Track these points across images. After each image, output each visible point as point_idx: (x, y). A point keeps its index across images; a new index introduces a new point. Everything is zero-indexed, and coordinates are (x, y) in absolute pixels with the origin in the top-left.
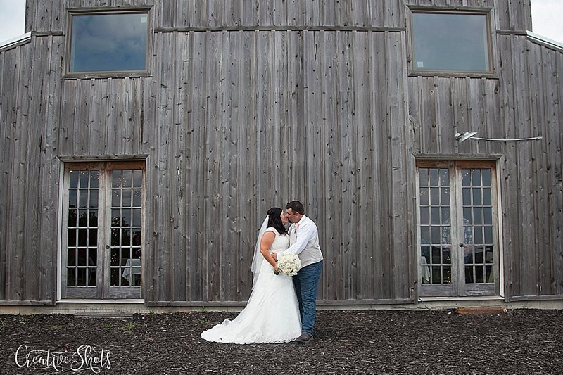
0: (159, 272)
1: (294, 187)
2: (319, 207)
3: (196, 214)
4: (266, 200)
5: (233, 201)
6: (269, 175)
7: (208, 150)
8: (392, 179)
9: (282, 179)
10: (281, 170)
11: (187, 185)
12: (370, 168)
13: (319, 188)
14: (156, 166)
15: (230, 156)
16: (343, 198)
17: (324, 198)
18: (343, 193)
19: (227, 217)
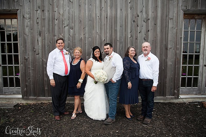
0: (29, 80)
1: (108, 29)
2: (124, 42)
3: (49, 46)
4: (91, 38)
5: (71, 38)
6: (93, 22)
7: (55, 6)
8: (168, 25)
9: (101, 25)
10: (101, 19)
11: (43, 28)
12: (155, 18)
13: (124, 31)
14: (24, 17)
15: (69, 10)
16: (138, 37)
17: (127, 37)
18: (138, 34)
19: (68, 48)
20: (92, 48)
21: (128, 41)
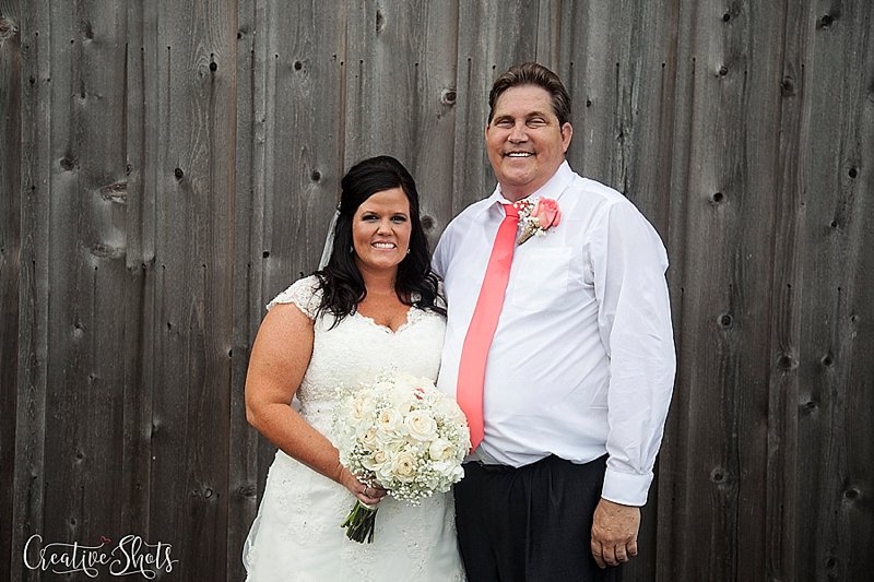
16: (810, 71)
17: (683, 71)
18: (813, 35)
19: (68, 164)
20: (316, 177)
21: (699, 116)
